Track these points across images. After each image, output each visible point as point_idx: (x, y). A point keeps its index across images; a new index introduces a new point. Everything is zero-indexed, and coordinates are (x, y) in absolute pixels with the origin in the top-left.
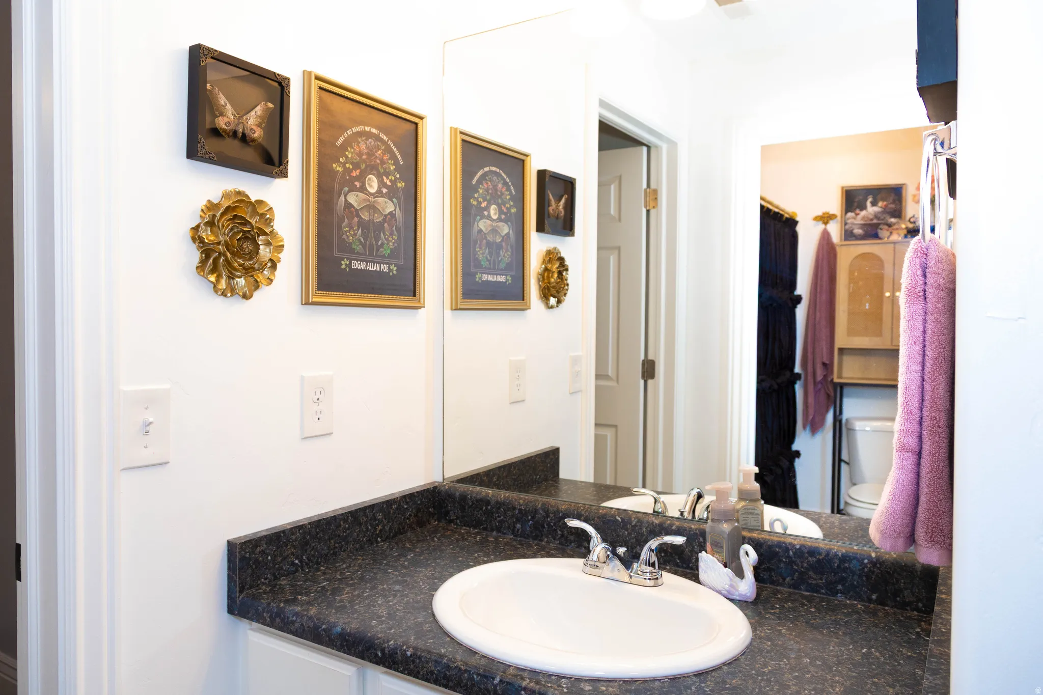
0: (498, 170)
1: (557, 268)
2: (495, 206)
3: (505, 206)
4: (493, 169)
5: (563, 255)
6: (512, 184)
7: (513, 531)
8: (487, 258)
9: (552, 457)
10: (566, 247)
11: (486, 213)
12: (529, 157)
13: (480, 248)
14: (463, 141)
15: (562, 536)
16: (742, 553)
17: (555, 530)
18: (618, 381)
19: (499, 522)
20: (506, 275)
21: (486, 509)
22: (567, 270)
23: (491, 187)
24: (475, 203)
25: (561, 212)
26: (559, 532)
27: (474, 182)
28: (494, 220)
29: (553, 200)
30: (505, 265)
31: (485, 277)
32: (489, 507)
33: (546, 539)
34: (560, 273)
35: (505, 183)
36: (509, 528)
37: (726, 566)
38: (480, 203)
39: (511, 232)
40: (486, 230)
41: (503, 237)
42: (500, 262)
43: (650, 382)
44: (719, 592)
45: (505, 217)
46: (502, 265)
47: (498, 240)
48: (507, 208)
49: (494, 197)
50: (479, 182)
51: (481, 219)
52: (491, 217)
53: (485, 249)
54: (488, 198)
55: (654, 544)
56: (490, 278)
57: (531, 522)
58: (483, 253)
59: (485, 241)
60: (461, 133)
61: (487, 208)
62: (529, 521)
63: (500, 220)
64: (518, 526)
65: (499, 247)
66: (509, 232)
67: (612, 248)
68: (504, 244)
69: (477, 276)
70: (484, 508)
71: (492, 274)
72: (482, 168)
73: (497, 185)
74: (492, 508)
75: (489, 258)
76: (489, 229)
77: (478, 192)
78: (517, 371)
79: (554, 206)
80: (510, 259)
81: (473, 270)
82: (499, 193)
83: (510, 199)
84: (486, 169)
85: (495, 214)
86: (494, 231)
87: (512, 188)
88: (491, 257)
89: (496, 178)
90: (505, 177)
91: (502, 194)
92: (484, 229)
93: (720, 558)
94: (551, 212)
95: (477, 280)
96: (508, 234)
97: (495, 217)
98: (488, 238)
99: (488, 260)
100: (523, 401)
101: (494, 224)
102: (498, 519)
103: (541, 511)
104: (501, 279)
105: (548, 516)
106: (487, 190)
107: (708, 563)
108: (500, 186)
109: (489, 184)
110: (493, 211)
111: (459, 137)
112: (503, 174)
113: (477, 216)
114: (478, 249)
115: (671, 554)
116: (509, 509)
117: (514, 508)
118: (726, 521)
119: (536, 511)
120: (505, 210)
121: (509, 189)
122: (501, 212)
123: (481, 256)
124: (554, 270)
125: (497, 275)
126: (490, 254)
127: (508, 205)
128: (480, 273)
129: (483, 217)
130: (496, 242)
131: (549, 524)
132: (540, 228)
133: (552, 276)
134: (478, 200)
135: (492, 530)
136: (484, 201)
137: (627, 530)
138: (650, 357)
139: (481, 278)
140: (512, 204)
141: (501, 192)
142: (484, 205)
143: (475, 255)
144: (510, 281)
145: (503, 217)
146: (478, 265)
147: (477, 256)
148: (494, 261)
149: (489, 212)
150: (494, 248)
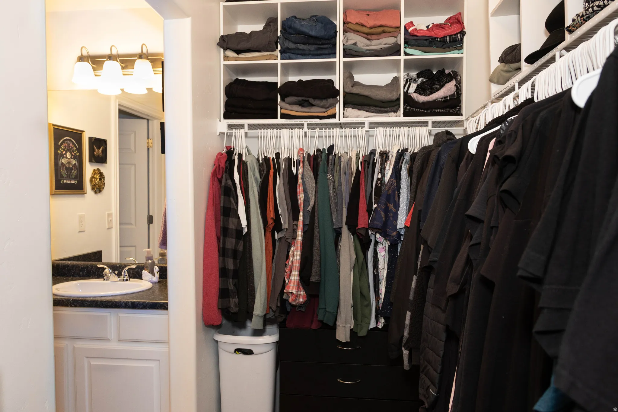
0: (70, 138)
1: (99, 177)
2: (69, 153)
3: (73, 153)
4: (68, 138)
5: (101, 171)
6: (77, 143)
7: (79, 275)
8: (66, 174)
9: (98, 254)
10: (103, 169)
11: (65, 156)
12: (84, 132)
13: (63, 170)
14: (54, 128)
15: (98, 274)
16: (154, 268)
17: (95, 273)
18: (136, 225)
19: (73, 273)
20: (75, 180)
21: (68, 268)
22: (104, 178)
23: (67, 145)
24: (60, 152)
25: (100, 154)
26: (97, 273)
27: (59, 144)
28: (69, 159)
29: (96, 149)
30: (74, 176)
31: (65, 181)
32: (69, 268)
33: (92, 276)
34: (100, 179)
35: (73, 143)
36: (77, 274)
37: (149, 273)
38: (62, 152)
39: (77, 163)
40: (65, 162)
41: (73, 165)
42: (71, 175)
43: (151, 225)
44: (148, 281)
45: (74, 157)
46: (73, 176)
47: (71, 166)
48: (75, 153)
49: (69, 150)
50: (62, 143)
51: (62, 159)
52: (67, 157)
53: (65, 170)
54: (66, 150)
55: (127, 268)
56: (68, 182)
57: (86, 271)
58: (64, 172)
59: (65, 167)
60: (53, 125)
61: (65, 154)
62: (85, 271)
63: (71, 158)
64: (81, 273)
65: (71, 169)
66: (76, 163)
67: (132, 164)
68: (73, 168)
69: (62, 181)
70: (67, 268)
71: (68, 180)
72: (63, 138)
73: (70, 144)
74: (70, 268)
75: (67, 174)
76: (67, 162)
77: (61, 148)
78: (81, 219)
79: (97, 151)
80: (76, 174)
81: (59, 179)
82: (71, 148)
83: (76, 150)
84: (65, 138)
85: (69, 156)
86: (69, 163)
87: (77, 145)
88: (68, 173)
89: (69, 142)
90: (73, 141)
91: (72, 148)
92: (64, 162)
93: (148, 271)
94: (96, 154)
95: (62, 182)
96: (75, 164)
97: (69, 157)
98: (66, 166)
99: (66, 175)
100: (84, 231)
101: (69, 160)
102: (73, 272)
103: (89, 266)
104: (73, 182)
105: (92, 268)
106: (65, 147)
107: (145, 273)
108: (71, 145)
109: (66, 144)
110: (68, 155)
111: (52, 127)
112: (72, 140)
113: (61, 157)
114: (61, 171)
115: (136, 275)
116: (77, 267)
117: (79, 267)
118: (150, 260)
119: (88, 267)
120: (74, 154)
121: (75, 146)
122: (72, 155)
123: (63, 173)
124: (97, 178)
125: (71, 180)
126: (67, 172)
127: (75, 152)
128: (63, 180)
129: (63, 158)
130: (70, 167)
131: (93, 271)
132: (90, 161)
133: (97, 180)
134: (61, 151)
135: (71, 276)
136: (64, 151)
137: (121, 269)
138: (151, 214)
139: (63, 182)
140: (77, 151)
141: (72, 147)
142: (64, 152)
143: (60, 173)
144: (77, 183)
145: (73, 157)
146: (62, 176)
147: (61, 173)
148: (69, 175)
149: (66, 156)
150: (69, 170)
